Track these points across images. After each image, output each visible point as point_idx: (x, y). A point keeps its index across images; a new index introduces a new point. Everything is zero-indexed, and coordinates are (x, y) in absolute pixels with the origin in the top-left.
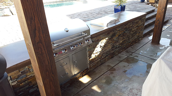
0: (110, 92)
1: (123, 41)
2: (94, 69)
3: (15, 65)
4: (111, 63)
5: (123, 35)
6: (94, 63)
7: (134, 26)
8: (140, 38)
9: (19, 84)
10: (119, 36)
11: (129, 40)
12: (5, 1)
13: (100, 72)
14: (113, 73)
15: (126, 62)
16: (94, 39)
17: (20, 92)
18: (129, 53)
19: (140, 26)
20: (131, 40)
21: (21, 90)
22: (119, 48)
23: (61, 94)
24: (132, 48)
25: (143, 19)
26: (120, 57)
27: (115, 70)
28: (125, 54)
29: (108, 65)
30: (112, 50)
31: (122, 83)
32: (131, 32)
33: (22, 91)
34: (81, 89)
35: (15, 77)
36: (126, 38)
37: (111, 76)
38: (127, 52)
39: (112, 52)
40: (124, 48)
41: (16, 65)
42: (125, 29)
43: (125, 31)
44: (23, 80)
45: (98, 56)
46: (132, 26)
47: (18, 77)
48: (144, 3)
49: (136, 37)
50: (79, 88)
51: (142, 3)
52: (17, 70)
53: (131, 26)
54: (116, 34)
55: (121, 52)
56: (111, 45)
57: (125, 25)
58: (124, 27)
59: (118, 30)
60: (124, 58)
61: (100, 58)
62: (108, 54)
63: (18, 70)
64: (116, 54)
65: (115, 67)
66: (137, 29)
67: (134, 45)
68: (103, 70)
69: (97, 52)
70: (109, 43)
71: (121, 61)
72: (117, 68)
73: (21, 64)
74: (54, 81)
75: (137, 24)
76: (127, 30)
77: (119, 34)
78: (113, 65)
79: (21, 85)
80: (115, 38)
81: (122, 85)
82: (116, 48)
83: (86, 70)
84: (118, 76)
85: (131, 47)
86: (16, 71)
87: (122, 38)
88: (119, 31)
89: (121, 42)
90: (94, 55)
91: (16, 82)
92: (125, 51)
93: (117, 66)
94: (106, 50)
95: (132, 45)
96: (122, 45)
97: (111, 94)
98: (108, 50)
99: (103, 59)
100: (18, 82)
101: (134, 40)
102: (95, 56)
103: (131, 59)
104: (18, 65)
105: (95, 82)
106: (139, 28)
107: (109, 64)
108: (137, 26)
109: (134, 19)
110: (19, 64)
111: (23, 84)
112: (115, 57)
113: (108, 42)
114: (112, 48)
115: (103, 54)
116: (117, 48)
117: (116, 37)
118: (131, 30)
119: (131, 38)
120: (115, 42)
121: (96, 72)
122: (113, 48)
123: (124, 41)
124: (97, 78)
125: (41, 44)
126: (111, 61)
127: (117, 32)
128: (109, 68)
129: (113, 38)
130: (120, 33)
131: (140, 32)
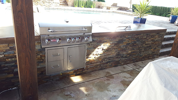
0: (97, 96)
1: (132, 52)
2: (91, 72)
3: (5, 38)
4: (112, 71)
5: (134, 45)
6: (92, 65)
7: (148, 39)
8: (155, 55)
9: (6, 59)
10: (128, 44)
11: (140, 52)
12: (38, 1)
13: (96, 76)
14: (109, 80)
15: (129, 74)
16: (95, 39)
17: (4, 67)
18: (136, 66)
19: (156, 41)
20: (143, 54)
21: (6, 65)
22: (127, 58)
23: (37, 75)
24: (143, 63)
25: (161, 35)
26: (124, 68)
27: (113, 78)
28: (132, 67)
29: (107, 72)
30: (117, 58)
31: (114, 92)
32: (144, 45)
33: (7, 67)
34: (68, 86)
35: (3, 50)
36: (137, 50)
37: (106, 82)
38: (135, 65)
39: (117, 60)
40: (132, 60)
41: (7, 38)
42: (136, 39)
43: (136, 41)
44: (11, 56)
45: (98, 58)
46: (146, 38)
47: (6, 51)
48: (173, 24)
49: (150, 52)
50: (67, 84)
51: (171, 24)
52: (6, 43)
53: (144, 37)
54: (124, 41)
55: (128, 63)
56: (116, 51)
57: (137, 35)
58: (135, 36)
59: (127, 37)
60: (129, 70)
61: (100, 62)
62: (111, 60)
63: (7, 45)
64: (121, 64)
65: (114, 76)
66: (152, 44)
67: (146, 61)
68: (100, 75)
69: (97, 53)
70: (114, 49)
71: (124, 72)
72: (116, 77)
73: (11, 39)
74: (31, 58)
75: (152, 38)
76: (139, 41)
77: (128, 42)
78: (112, 73)
79: (7, 60)
80: (121, 45)
81: (114, 93)
82: (122, 57)
83: (81, 69)
84: (114, 85)
85: (142, 61)
86: (5, 45)
87: (131, 47)
88: (128, 39)
89: (130, 52)
90: (94, 56)
91: (3, 55)
92: (134, 64)
93: (117, 75)
94: (108, 55)
95: (143, 60)
96: (130, 55)
97: (97, 99)
98: (111, 56)
99: (104, 64)
100: (4, 56)
101: (147, 55)
102: (95, 58)
103: (136, 72)
104: (8, 39)
105: (86, 83)
106: (154, 43)
107: (109, 71)
108: (152, 40)
109: (149, 31)
110: (10, 39)
111: (9, 59)
112: (119, 66)
113: (113, 47)
114: (116, 55)
115: (105, 58)
116: (124, 58)
117: (123, 45)
118: (144, 42)
119: (143, 52)
120: (122, 50)
121: (92, 75)
122: (118, 55)
123: (134, 52)
124: (90, 80)
125: (22, 13)
126: (113, 69)
127: (125, 39)
128: (108, 75)
129: (120, 45)
130: (130, 42)
131: (155, 49)
